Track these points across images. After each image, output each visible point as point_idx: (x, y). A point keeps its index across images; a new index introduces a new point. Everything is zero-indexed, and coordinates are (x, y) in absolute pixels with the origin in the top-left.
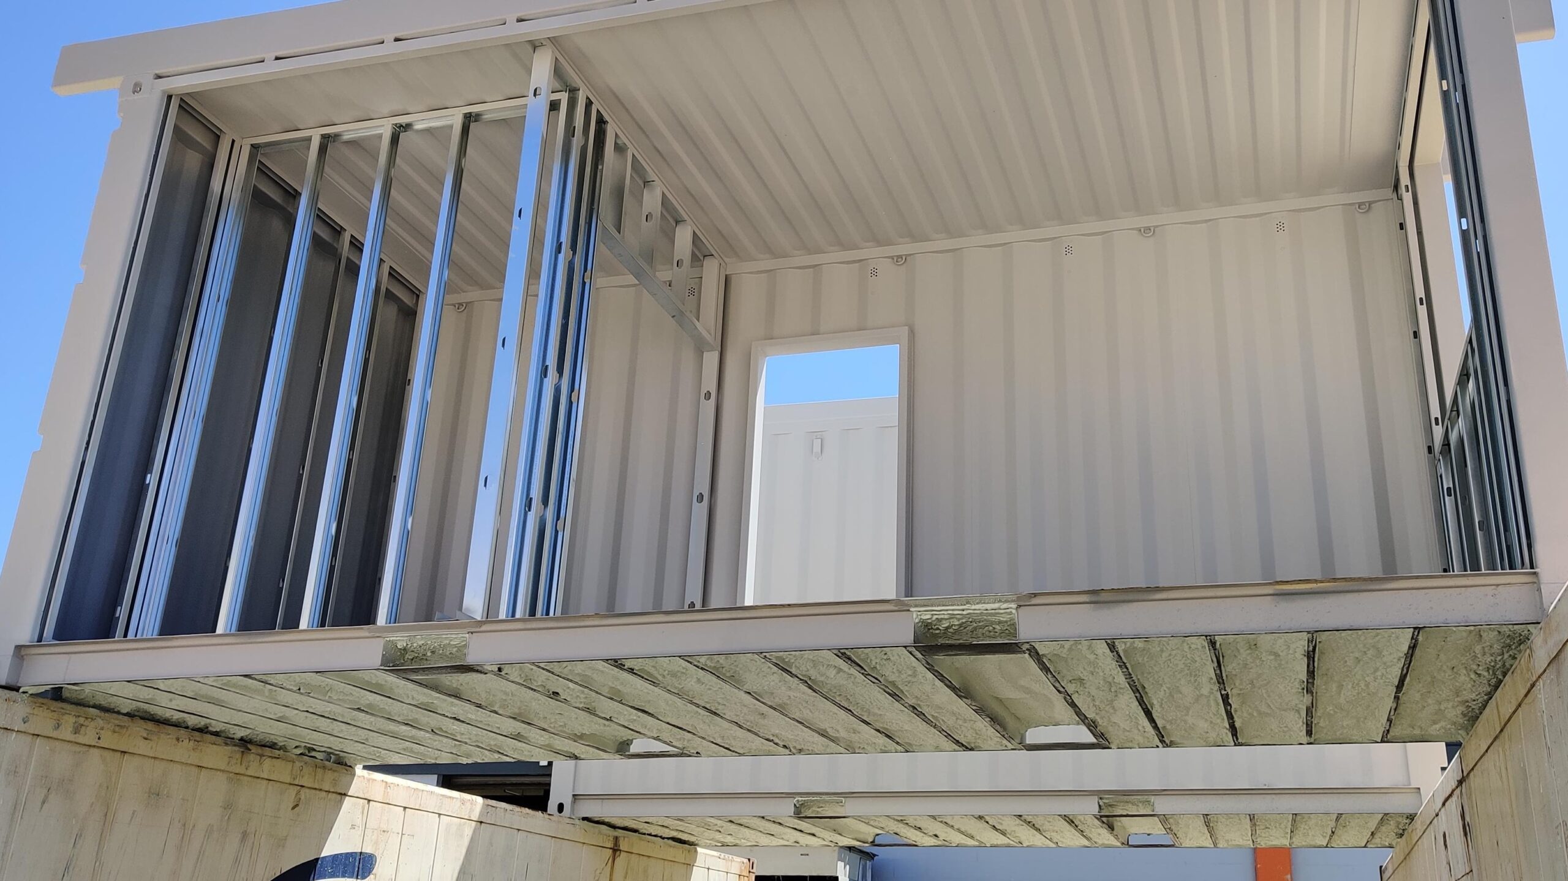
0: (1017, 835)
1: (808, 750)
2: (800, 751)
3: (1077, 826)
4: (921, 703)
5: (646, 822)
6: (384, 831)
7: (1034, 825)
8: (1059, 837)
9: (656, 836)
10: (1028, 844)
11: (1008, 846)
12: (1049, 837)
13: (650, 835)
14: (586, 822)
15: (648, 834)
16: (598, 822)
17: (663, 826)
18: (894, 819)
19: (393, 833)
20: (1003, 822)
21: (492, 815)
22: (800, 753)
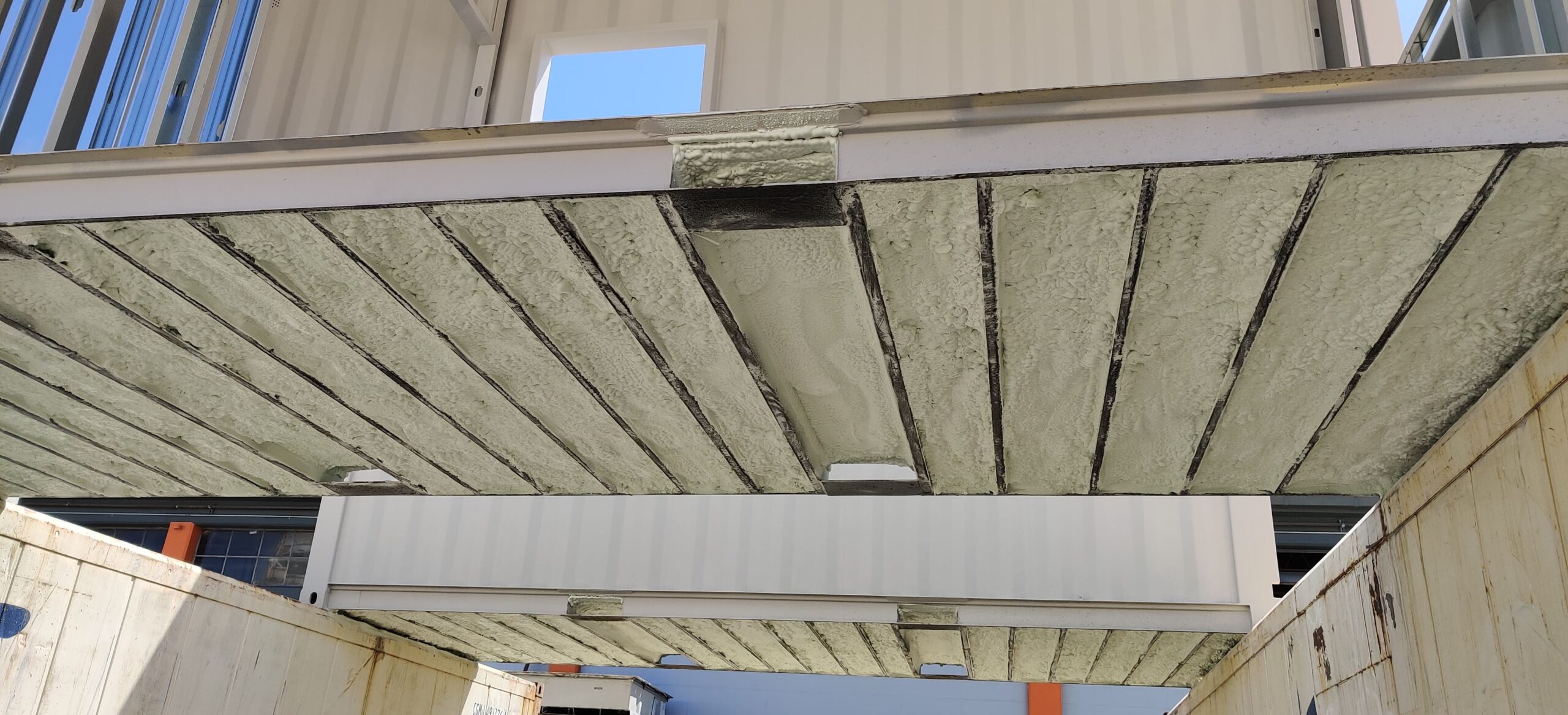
0: (807, 656)
1: (559, 488)
2: (549, 489)
3: (871, 644)
4: (693, 380)
5: (410, 621)
6: (45, 584)
7: (825, 641)
8: (850, 662)
9: (430, 644)
10: (817, 670)
11: (797, 672)
12: (840, 660)
13: (423, 642)
14: (343, 616)
15: (420, 641)
16: (358, 619)
17: (431, 628)
18: (677, 625)
19: (59, 588)
20: (793, 636)
21: (212, 589)
22: (549, 492)
